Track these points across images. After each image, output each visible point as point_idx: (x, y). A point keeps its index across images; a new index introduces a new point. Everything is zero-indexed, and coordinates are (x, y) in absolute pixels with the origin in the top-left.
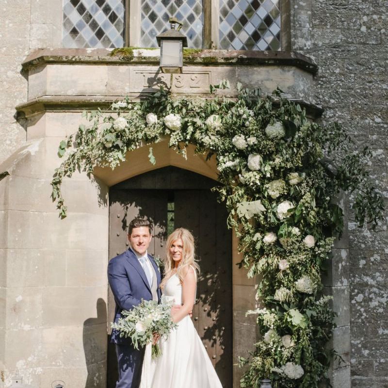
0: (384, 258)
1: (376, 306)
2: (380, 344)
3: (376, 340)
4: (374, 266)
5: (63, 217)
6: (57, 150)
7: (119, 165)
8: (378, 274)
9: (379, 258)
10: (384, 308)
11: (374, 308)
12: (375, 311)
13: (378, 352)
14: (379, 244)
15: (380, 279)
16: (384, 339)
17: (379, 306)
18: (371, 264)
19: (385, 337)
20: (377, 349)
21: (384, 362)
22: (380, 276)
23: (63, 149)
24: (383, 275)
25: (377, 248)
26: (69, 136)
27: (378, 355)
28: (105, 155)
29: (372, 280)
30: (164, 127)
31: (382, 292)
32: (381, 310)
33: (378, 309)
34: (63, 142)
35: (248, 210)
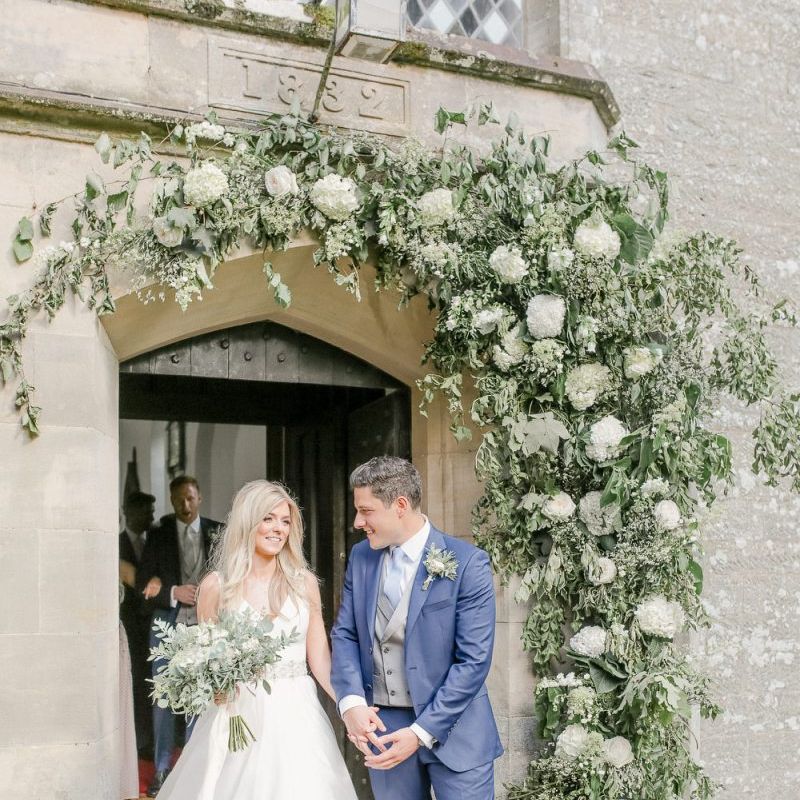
0: (734, 559)
1: (719, 664)
2: (726, 745)
3: (718, 736)
4: (716, 576)
5: (33, 435)
6: (8, 243)
7: (200, 298)
8: (722, 593)
9: (725, 558)
10: (733, 667)
11: (716, 668)
12: (717, 675)
13: (721, 762)
14: (726, 526)
15: (726, 604)
16: (733, 733)
17: (724, 663)
18: (711, 571)
19: (734, 729)
20: (720, 757)
21: (732, 783)
22: (726, 597)
23: (24, 242)
24: (732, 595)
25: (722, 536)
26: (42, 206)
27: (722, 768)
28: (159, 269)
29: (712, 607)
30: (309, 208)
31: (731, 632)
32: (728, 672)
33: (723, 671)
34: (24, 222)
35: (526, 435)
